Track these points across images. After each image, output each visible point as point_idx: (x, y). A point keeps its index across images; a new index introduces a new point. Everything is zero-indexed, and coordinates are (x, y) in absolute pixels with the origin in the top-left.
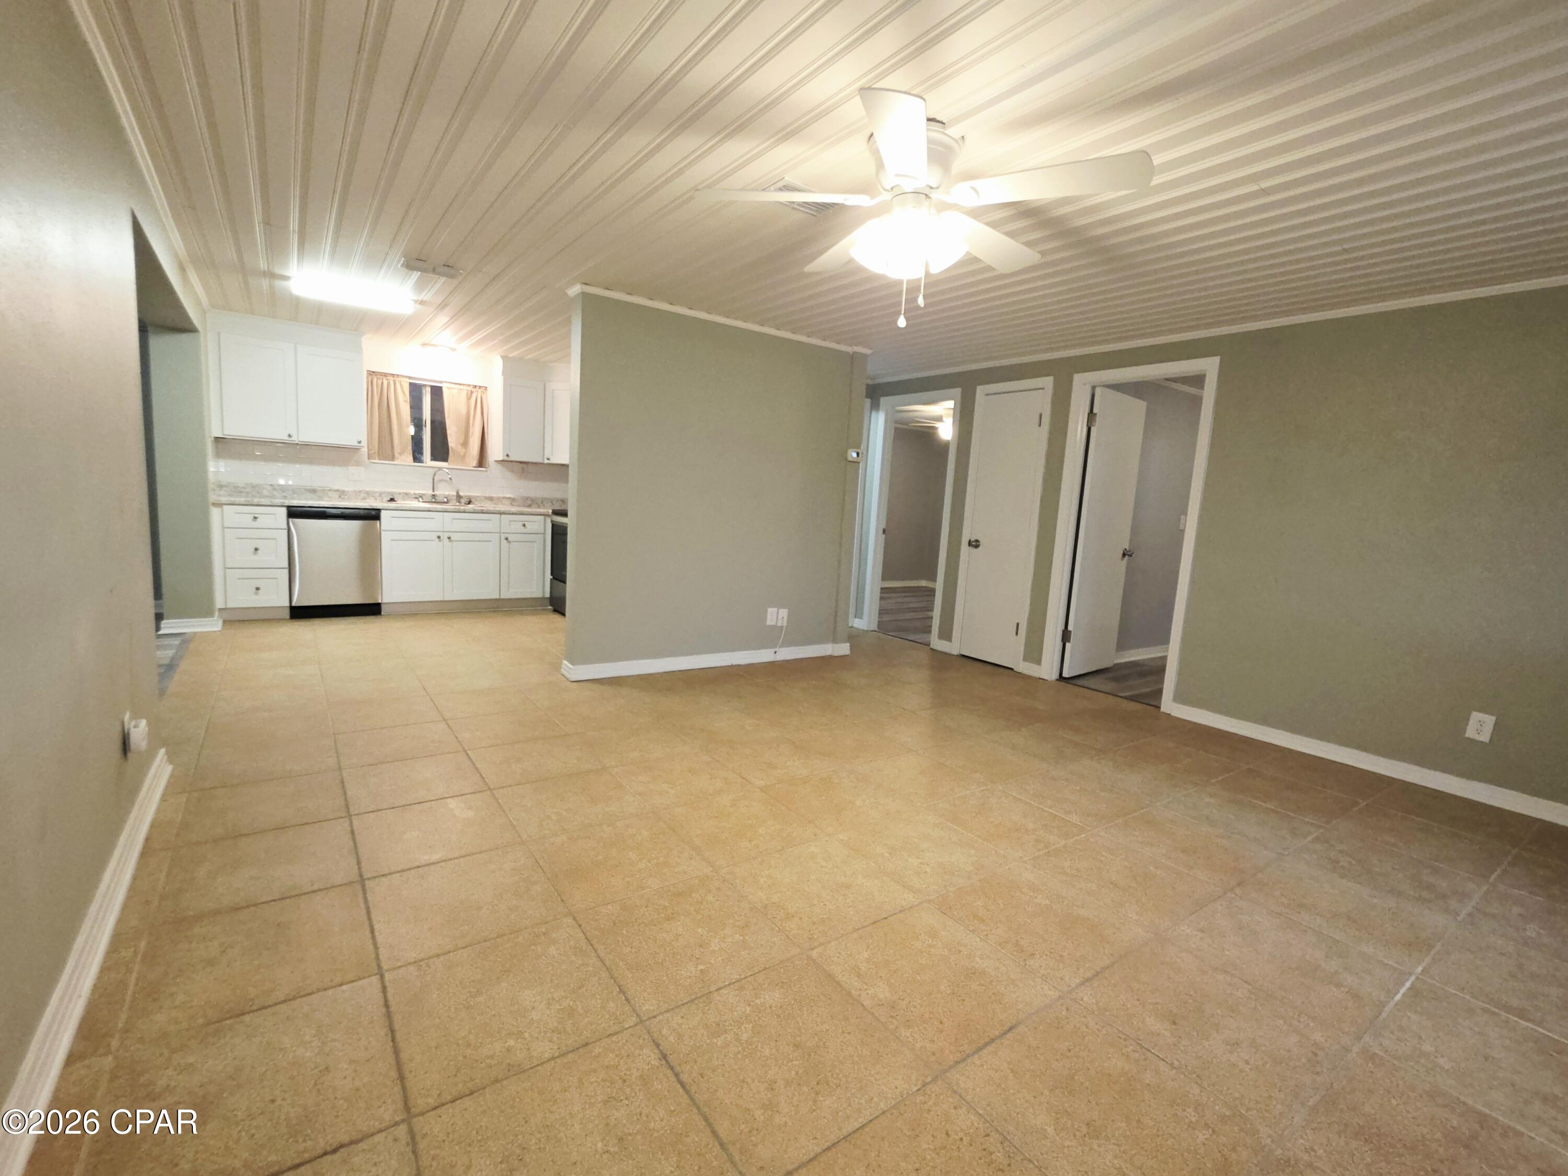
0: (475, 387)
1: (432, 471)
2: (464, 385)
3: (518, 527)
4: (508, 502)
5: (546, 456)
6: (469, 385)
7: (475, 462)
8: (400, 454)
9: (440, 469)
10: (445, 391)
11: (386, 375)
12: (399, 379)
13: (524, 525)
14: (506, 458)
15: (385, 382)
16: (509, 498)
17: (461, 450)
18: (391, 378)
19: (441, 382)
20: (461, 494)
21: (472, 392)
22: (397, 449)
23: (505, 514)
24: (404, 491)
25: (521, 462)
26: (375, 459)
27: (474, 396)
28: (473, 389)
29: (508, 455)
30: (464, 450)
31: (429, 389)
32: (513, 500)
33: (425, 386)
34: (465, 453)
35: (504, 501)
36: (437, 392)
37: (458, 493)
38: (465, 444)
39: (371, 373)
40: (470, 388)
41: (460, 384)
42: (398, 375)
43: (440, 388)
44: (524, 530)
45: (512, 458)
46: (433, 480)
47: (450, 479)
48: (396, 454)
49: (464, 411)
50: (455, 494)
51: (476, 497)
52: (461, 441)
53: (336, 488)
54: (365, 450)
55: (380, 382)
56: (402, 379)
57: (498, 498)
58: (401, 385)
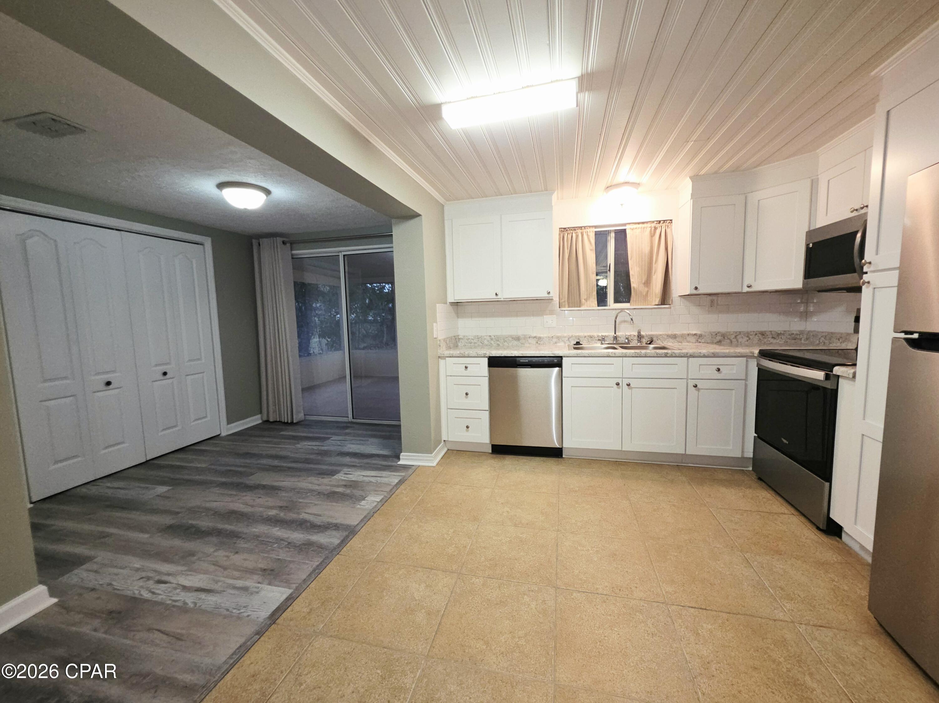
0: (660, 222)
1: (614, 313)
2: (647, 222)
3: (711, 372)
4: (693, 339)
5: (746, 283)
6: (653, 222)
7: (657, 300)
8: (586, 300)
9: (622, 310)
10: (628, 232)
11: (574, 229)
12: (586, 230)
13: (719, 370)
14: (695, 292)
15: (574, 235)
16: (695, 334)
17: (644, 290)
18: (579, 231)
19: (625, 225)
20: (643, 333)
21: (656, 228)
22: (583, 296)
23: (694, 357)
24: (589, 334)
25: (710, 295)
26: (565, 307)
27: (658, 232)
28: (658, 225)
29: (696, 288)
30: (646, 289)
31: (613, 235)
32: (700, 336)
33: (609, 232)
34: (648, 292)
35: (689, 339)
36: (621, 235)
37: (639, 332)
38: (648, 282)
39: (563, 230)
40: (653, 225)
41: (643, 223)
42: (585, 227)
43: (624, 231)
44: (717, 375)
45: (701, 291)
46: (615, 322)
47: (632, 319)
48: (583, 301)
49: (647, 250)
50: (636, 334)
51: (658, 336)
52: (644, 279)
53: (534, 335)
54: (556, 299)
55: (570, 236)
56: (588, 230)
57: (683, 336)
58: (587, 235)
